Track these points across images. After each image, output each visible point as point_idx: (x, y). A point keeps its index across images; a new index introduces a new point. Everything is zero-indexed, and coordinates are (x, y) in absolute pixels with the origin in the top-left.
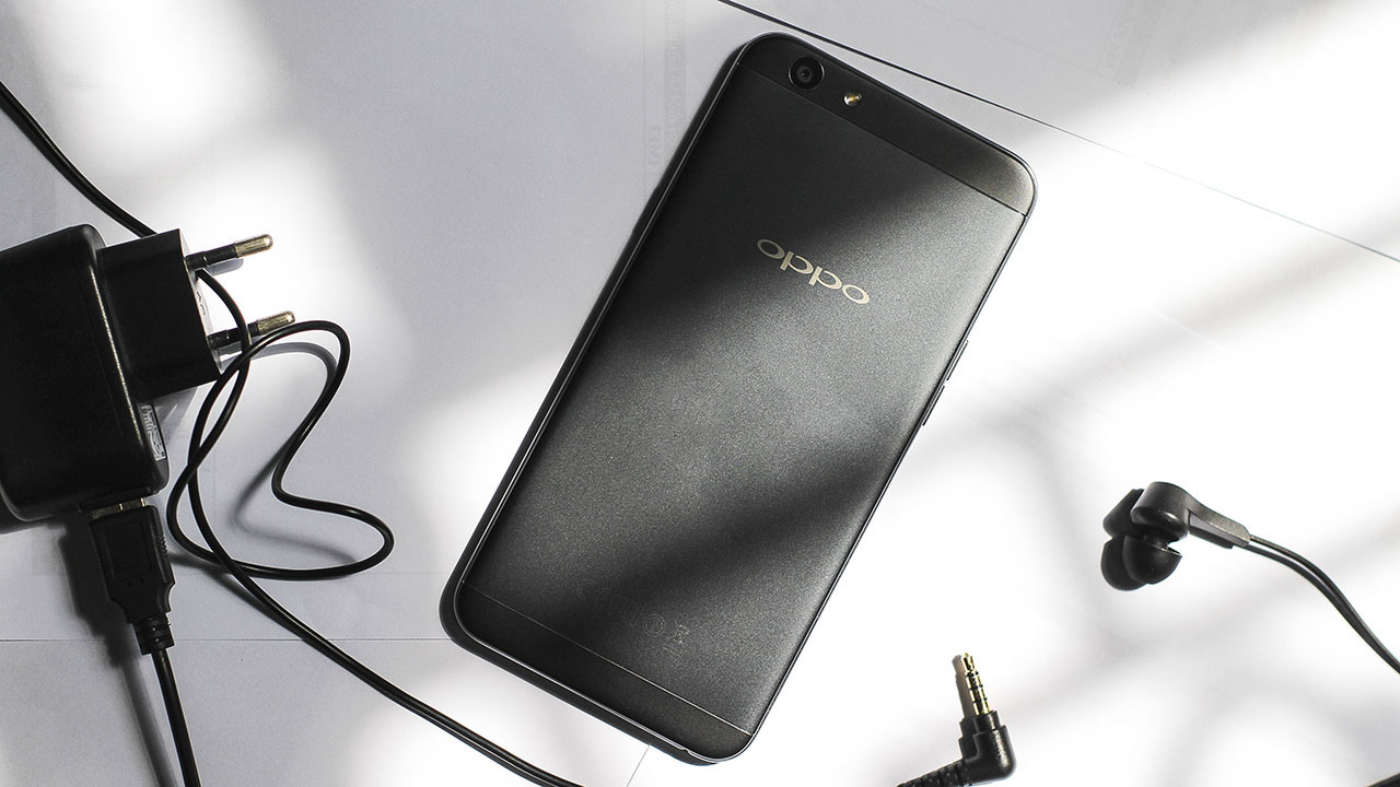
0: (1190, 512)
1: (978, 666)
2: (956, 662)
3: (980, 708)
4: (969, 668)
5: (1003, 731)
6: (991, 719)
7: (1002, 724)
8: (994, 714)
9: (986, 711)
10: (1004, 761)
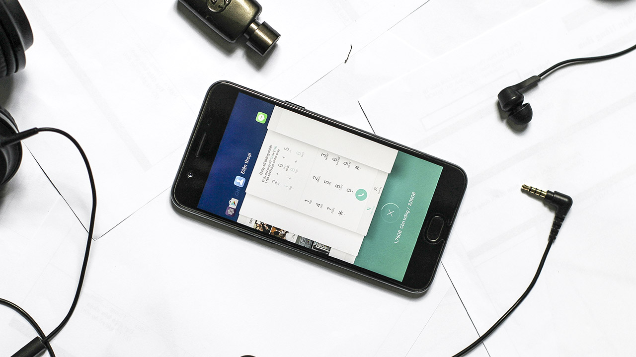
0: (517, 90)
1: (529, 185)
2: (523, 191)
3: (543, 195)
4: (528, 189)
5: (556, 193)
6: (549, 194)
7: (553, 192)
8: (548, 192)
9: (546, 194)
10: (566, 200)
